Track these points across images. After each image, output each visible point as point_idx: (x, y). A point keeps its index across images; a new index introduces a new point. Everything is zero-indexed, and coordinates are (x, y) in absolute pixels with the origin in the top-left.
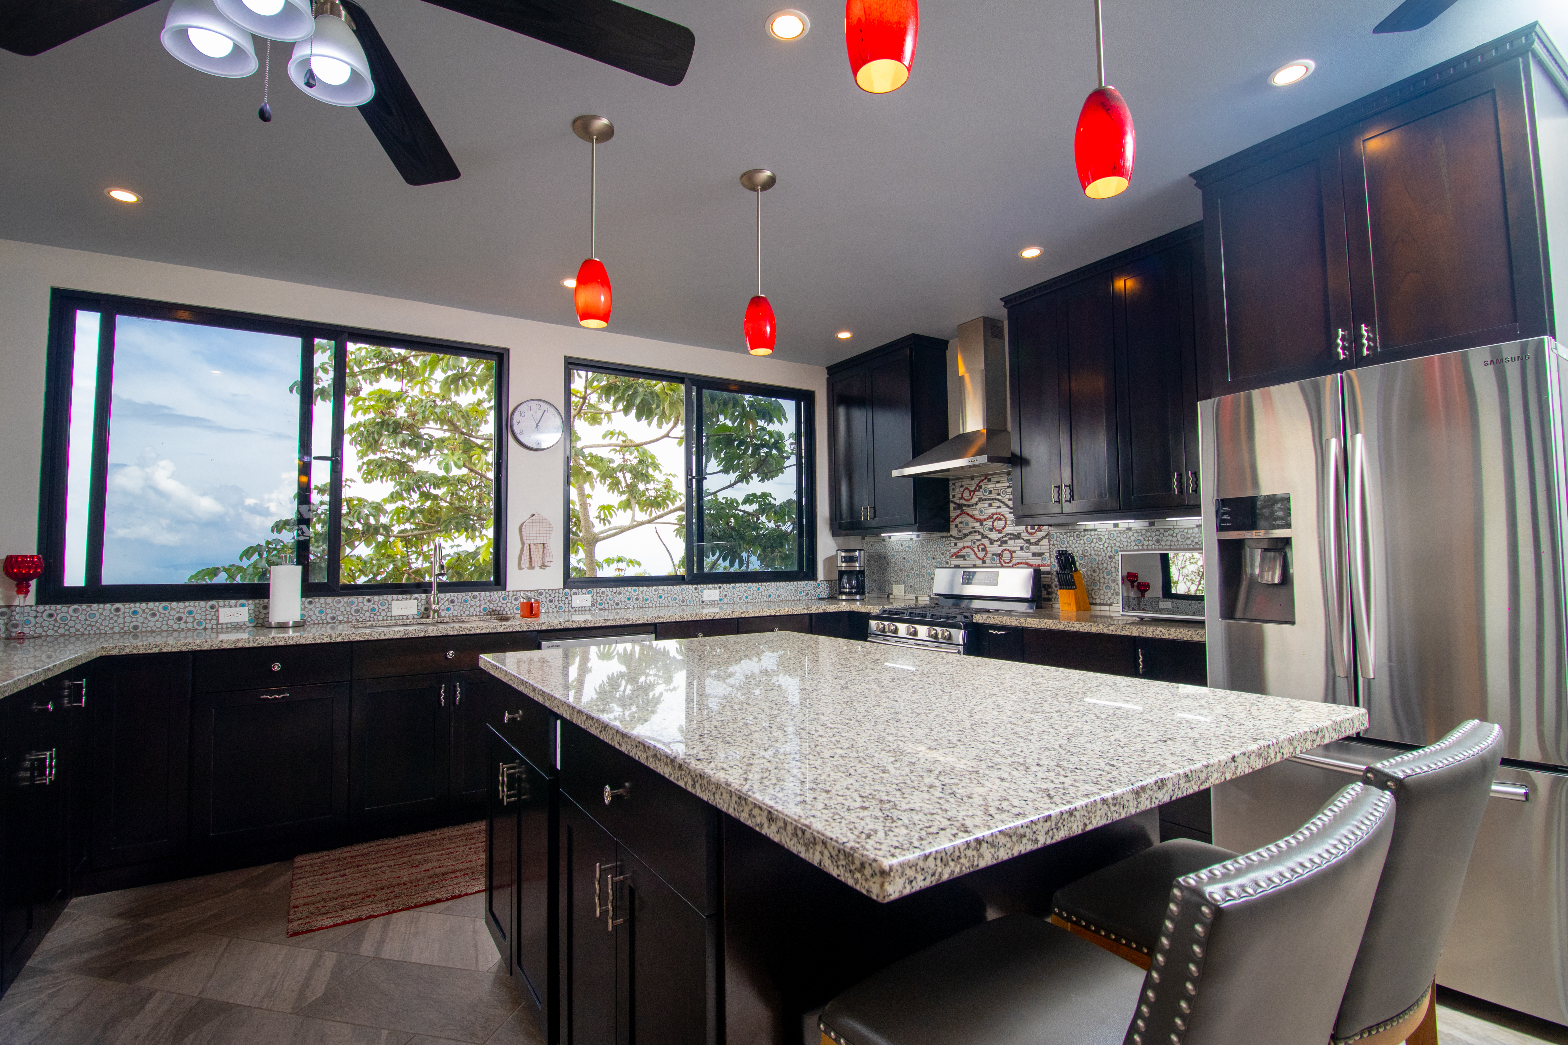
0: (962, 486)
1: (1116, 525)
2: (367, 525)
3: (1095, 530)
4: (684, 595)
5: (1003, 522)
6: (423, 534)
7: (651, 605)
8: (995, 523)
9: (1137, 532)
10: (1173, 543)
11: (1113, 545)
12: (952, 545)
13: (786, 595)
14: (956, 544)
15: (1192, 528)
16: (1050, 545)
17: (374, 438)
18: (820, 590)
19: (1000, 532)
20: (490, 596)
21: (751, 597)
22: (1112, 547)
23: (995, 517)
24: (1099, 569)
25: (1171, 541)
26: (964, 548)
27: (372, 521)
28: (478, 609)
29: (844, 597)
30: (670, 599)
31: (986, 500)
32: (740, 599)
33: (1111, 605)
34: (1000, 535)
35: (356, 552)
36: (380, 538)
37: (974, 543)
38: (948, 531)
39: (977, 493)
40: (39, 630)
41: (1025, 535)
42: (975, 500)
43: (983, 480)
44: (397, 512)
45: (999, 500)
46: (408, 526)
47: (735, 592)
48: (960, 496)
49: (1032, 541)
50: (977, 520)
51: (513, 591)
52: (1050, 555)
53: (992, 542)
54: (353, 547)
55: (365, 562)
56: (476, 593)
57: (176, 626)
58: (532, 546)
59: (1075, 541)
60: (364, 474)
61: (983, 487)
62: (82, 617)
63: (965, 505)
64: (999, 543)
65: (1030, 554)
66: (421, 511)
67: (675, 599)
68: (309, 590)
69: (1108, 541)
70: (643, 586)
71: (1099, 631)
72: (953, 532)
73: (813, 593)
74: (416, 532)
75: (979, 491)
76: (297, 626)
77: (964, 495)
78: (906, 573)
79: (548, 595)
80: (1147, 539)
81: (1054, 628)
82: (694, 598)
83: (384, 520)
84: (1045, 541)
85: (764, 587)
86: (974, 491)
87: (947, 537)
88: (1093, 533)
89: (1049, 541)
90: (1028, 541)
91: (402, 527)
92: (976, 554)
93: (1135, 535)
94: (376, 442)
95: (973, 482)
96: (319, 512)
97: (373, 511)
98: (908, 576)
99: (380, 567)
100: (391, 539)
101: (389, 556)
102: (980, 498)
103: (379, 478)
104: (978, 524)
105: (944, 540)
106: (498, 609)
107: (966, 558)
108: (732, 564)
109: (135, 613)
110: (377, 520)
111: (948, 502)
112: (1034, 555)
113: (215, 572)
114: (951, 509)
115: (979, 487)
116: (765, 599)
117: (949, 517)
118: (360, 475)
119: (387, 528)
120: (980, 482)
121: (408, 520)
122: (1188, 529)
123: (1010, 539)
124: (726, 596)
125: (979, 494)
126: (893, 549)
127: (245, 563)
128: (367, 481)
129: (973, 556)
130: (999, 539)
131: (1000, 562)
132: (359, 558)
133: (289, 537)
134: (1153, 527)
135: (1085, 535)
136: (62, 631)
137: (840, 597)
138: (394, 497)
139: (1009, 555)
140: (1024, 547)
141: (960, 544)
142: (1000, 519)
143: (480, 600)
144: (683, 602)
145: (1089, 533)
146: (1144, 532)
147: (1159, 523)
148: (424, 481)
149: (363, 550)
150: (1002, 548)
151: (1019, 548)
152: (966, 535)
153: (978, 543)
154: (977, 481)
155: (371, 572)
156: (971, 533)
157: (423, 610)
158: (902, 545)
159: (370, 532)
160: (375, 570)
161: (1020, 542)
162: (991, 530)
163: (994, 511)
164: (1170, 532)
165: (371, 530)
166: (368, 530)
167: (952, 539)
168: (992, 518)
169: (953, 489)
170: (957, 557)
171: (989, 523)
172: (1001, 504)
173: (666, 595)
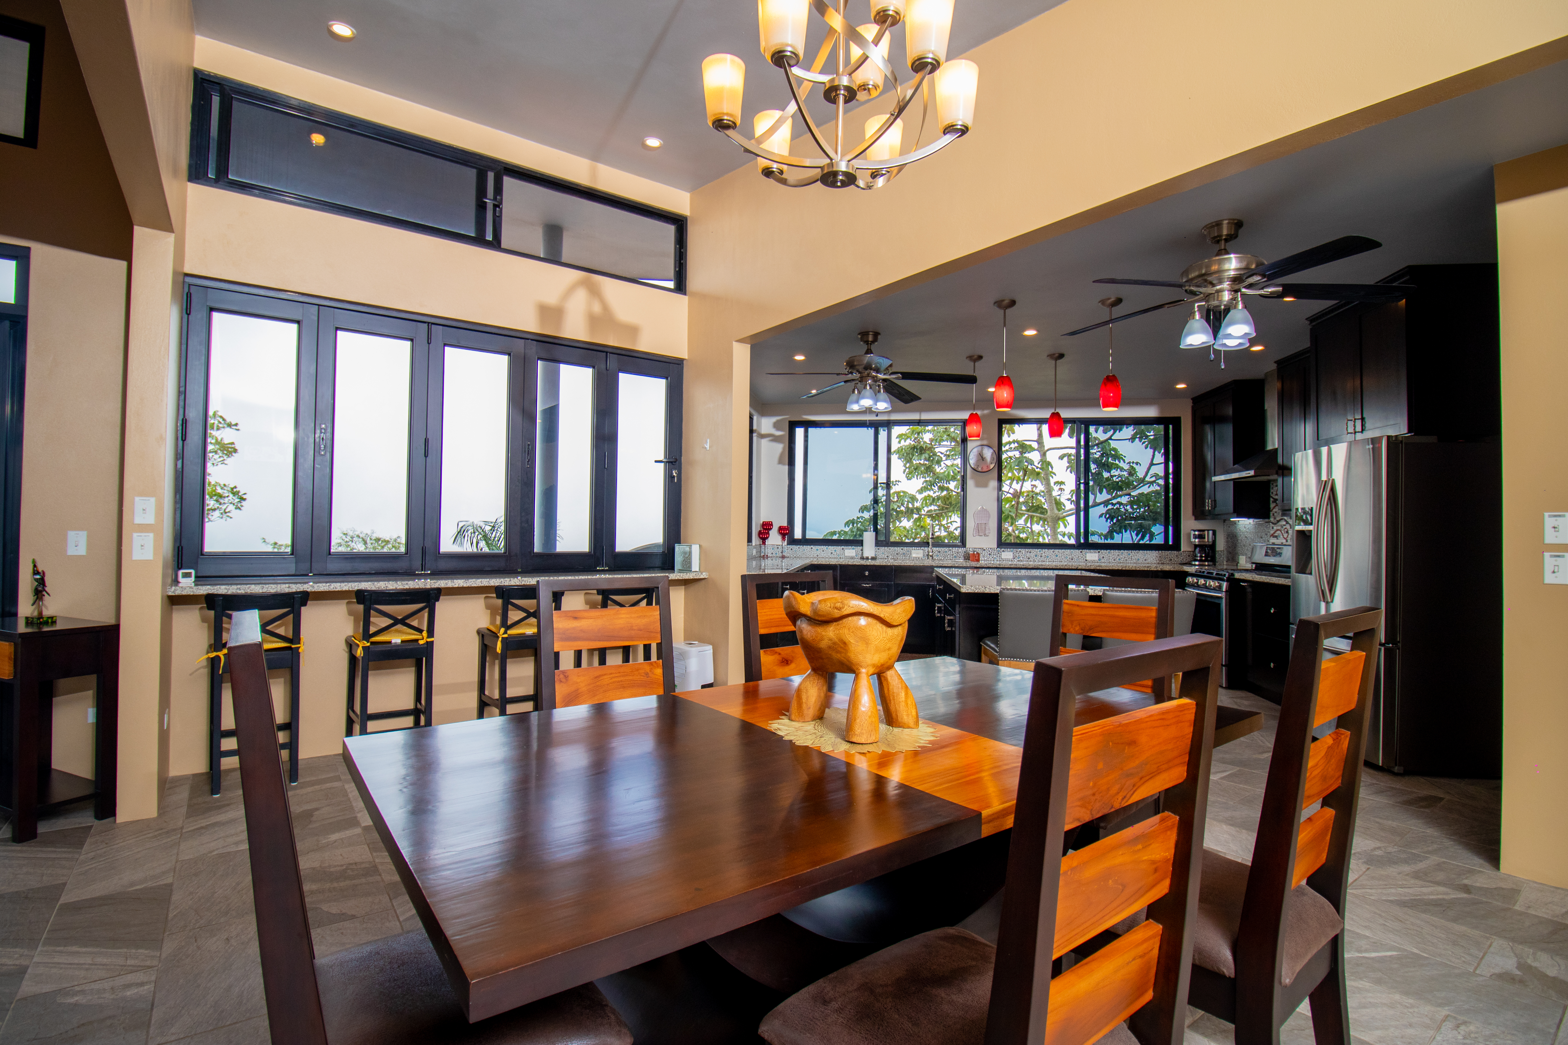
0: (1277, 486)
2: (908, 508)
4: (1073, 556)
6: (942, 513)
7: (1050, 560)
12: (1271, 528)
13: (1152, 559)
14: (1273, 528)
17: (909, 457)
18: (1182, 558)
20: (958, 550)
21: (1123, 559)
26: (1277, 530)
27: (910, 506)
28: (951, 556)
29: (1197, 563)
30: (1063, 557)
32: (1114, 560)
35: (903, 524)
36: (915, 516)
37: (1282, 527)
38: (1268, 517)
40: (788, 555)
44: (925, 499)
46: (933, 508)
47: (1111, 555)
48: (1276, 493)
51: (969, 549)
54: (900, 522)
55: (908, 531)
56: (950, 549)
57: (831, 556)
60: (907, 474)
62: (801, 550)
66: (939, 498)
67: (1067, 557)
68: (878, 543)
70: (1045, 549)
72: (1272, 519)
73: (1176, 559)
74: (938, 512)
76: (873, 559)
78: (1246, 548)
79: (988, 551)
82: (1080, 558)
83: (917, 505)
85: (1133, 553)
87: (1268, 522)
91: (930, 508)
92: (1283, 535)
94: (911, 459)
96: (882, 500)
97: (910, 500)
98: (1247, 550)
99: (917, 534)
100: (923, 516)
101: (922, 527)
103: (915, 476)
105: (1267, 524)
107: (1278, 538)
108: (1142, 538)
109: (817, 550)
110: (913, 505)
111: (1269, 497)
113: (834, 533)
114: (1271, 502)
116: (1134, 561)
117: (1270, 508)
118: (904, 475)
119: (918, 510)
121: (931, 504)
124: (1103, 557)
126: (1240, 530)
127: (847, 529)
128: (909, 479)
129: (1281, 536)
132: (905, 528)
133: (867, 515)
136: (795, 556)
137: (1193, 563)
138: (921, 491)
141: (1275, 528)
143: (952, 552)
144: (1072, 559)
148: (940, 479)
149: (906, 523)
152: (1278, 521)
153: (1284, 527)
155: (911, 537)
156: (1280, 520)
157: (925, 555)
158: (1245, 528)
159: (909, 512)
160: (913, 536)
165: (909, 511)
166: (908, 511)
167: (1270, 524)
169: (1272, 488)
170: (1273, 537)
173: (1060, 555)
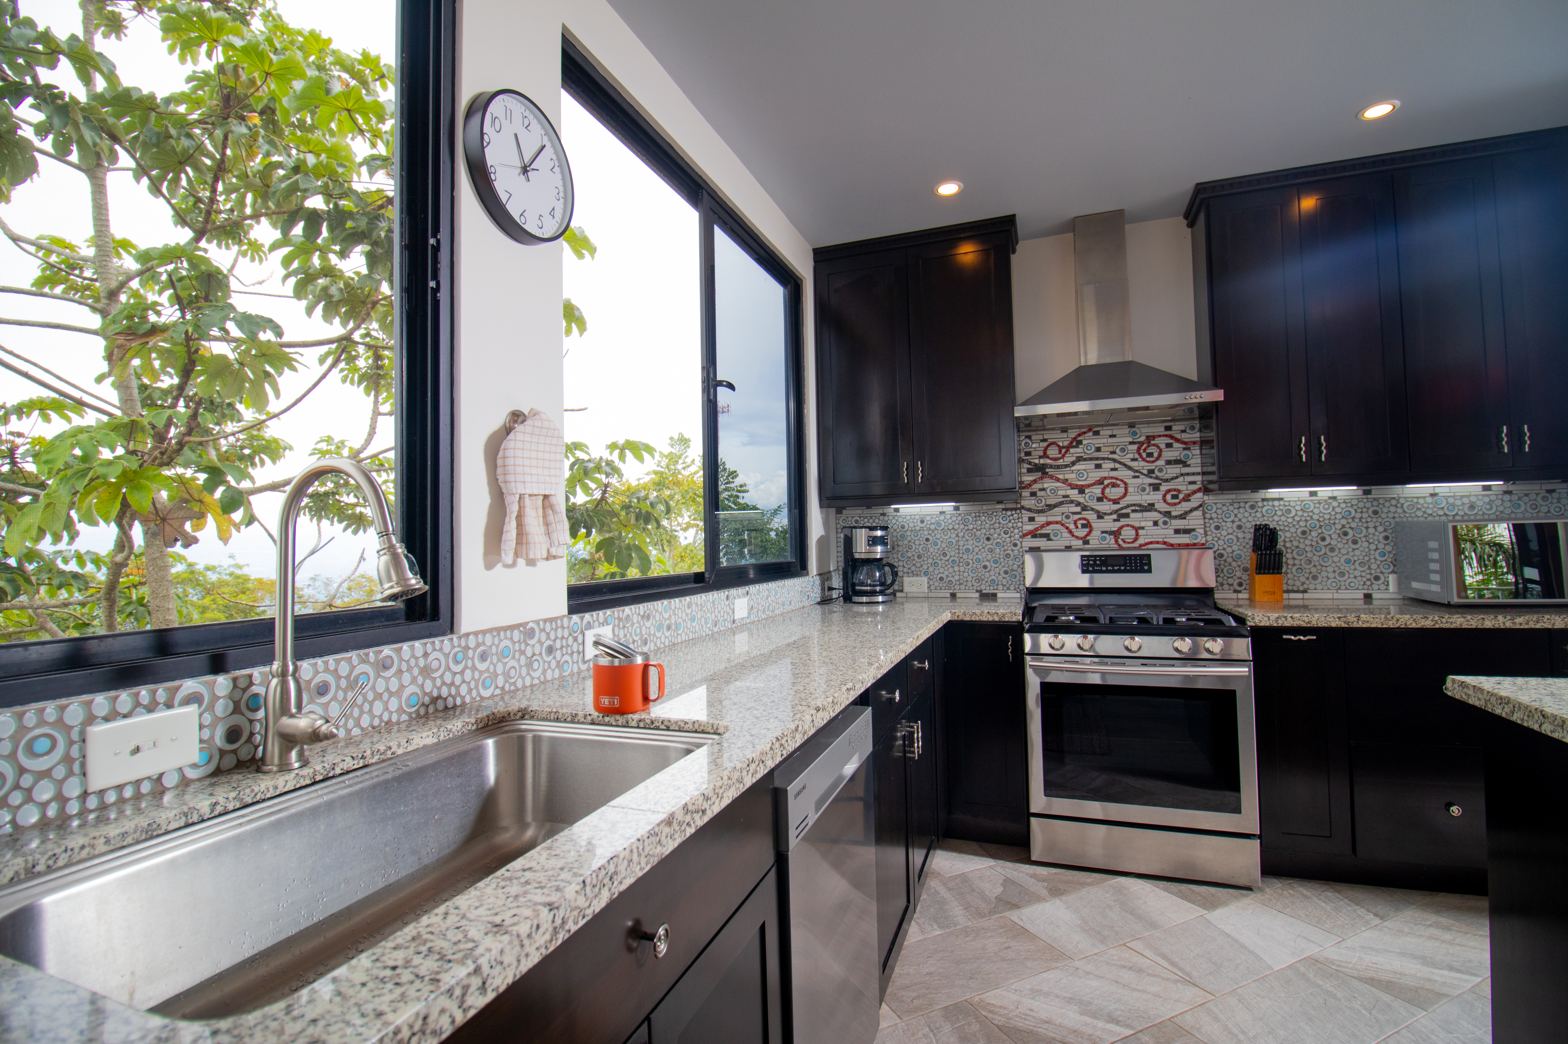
0: (1044, 440)
1: (1313, 494)
3: (1281, 499)
4: (717, 612)
5: (1122, 490)
8: (1107, 490)
9: (1344, 502)
10: (1396, 515)
11: (1308, 518)
12: (1026, 519)
13: (795, 600)
14: (1032, 519)
15: (1424, 498)
16: (1205, 518)
18: (816, 590)
19: (1116, 502)
20: (426, 655)
22: (1306, 521)
23: (1106, 482)
24: (1287, 548)
25: (1395, 512)
26: (1049, 523)
28: (394, 704)
30: (703, 621)
31: (1091, 459)
33: (1305, 591)
34: (1116, 507)
37: (1068, 517)
38: (1017, 501)
39: (1072, 450)
41: (1161, 506)
42: (1068, 459)
43: (1085, 433)
45: (1115, 461)
47: (759, 599)
48: (1041, 453)
49: (1173, 514)
50: (1073, 487)
51: (476, 634)
52: (1206, 532)
53: (1100, 516)
56: (387, 651)
58: (527, 501)
59: (1247, 514)
61: (1085, 442)
63: (1051, 467)
64: (1115, 517)
65: (1172, 532)
67: (707, 621)
69: (1300, 513)
71: (1497, 626)
72: (1027, 503)
75: (1077, 447)
77: (1049, 452)
78: (930, 561)
79: (543, 637)
80: (1359, 510)
81: (1414, 625)
84: (1198, 513)
85: (780, 589)
86: (1068, 448)
87: (1015, 509)
88: (1276, 503)
89: (1204, 513)
90: (1167, 514)
92: (1071, 532)
93: (1343, 505)
95: (1065, 435)
98: (935, 564)
102: (1077, 457)
104: (1076, 491)
105: (1009, 513)
106: (444, 692)
107: (1052, 537)
112: (1177, 531)
114: (1024, 471)
115: (1076, 442)
120: (1079, 435)
122: (1418, 498)
123: (1133, 511)
124: (752, 608)
125: (1076, 452)
126: (903, 527)
129: (1066, 534)
130: (1116, 512)
131: (1116, 541)
134: (1369, 496)
135: (1264, 506)
139: (1134, 532)
140: (1160, 523)
141: (1041, 519)
142: (1114, 485)
143: (400, 672)
144: (715, 625)
145: (1270, 503)
146: (1355, 502)
147: (1378, 491)
150: (1118, 524)
151: (1151, 523)
152: (1051, 507)
154: (1072, 434)
156: (1061, 503)
157: (219, 740)
158: (922, 522)
161: (1154, 515)
162: (1100, 500)
163: (1106, 474)
164: (1394, 502)
167: (1023, 511)
168: (1102, 483)
169: (1027, 444)
170: (1033, 537)
171: (1097, 491)
172: (1117, 465)
173: (700, 615)
